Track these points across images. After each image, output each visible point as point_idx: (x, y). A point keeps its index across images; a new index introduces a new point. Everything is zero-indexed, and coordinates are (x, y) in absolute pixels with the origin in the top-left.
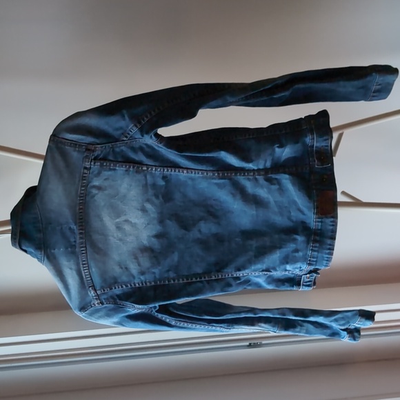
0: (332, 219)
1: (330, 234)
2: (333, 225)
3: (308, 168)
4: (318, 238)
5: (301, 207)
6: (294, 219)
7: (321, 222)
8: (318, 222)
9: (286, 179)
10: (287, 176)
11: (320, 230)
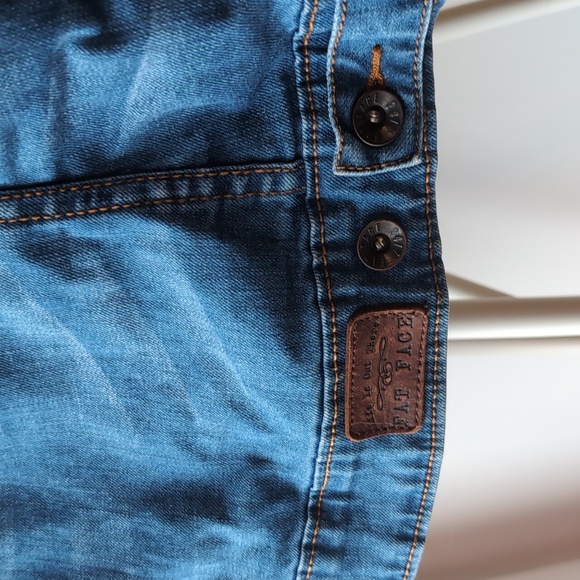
0: (413, 454)
1: (396, 517)
2: (414, 480)
3: (288, 183)
4: (334, 537)
5: (248, 394)
6: (212, 445)
7: (357, 465)
8: (340, 465)
9: (156, 248)
10: (161, 232)
11: (349, 496)
